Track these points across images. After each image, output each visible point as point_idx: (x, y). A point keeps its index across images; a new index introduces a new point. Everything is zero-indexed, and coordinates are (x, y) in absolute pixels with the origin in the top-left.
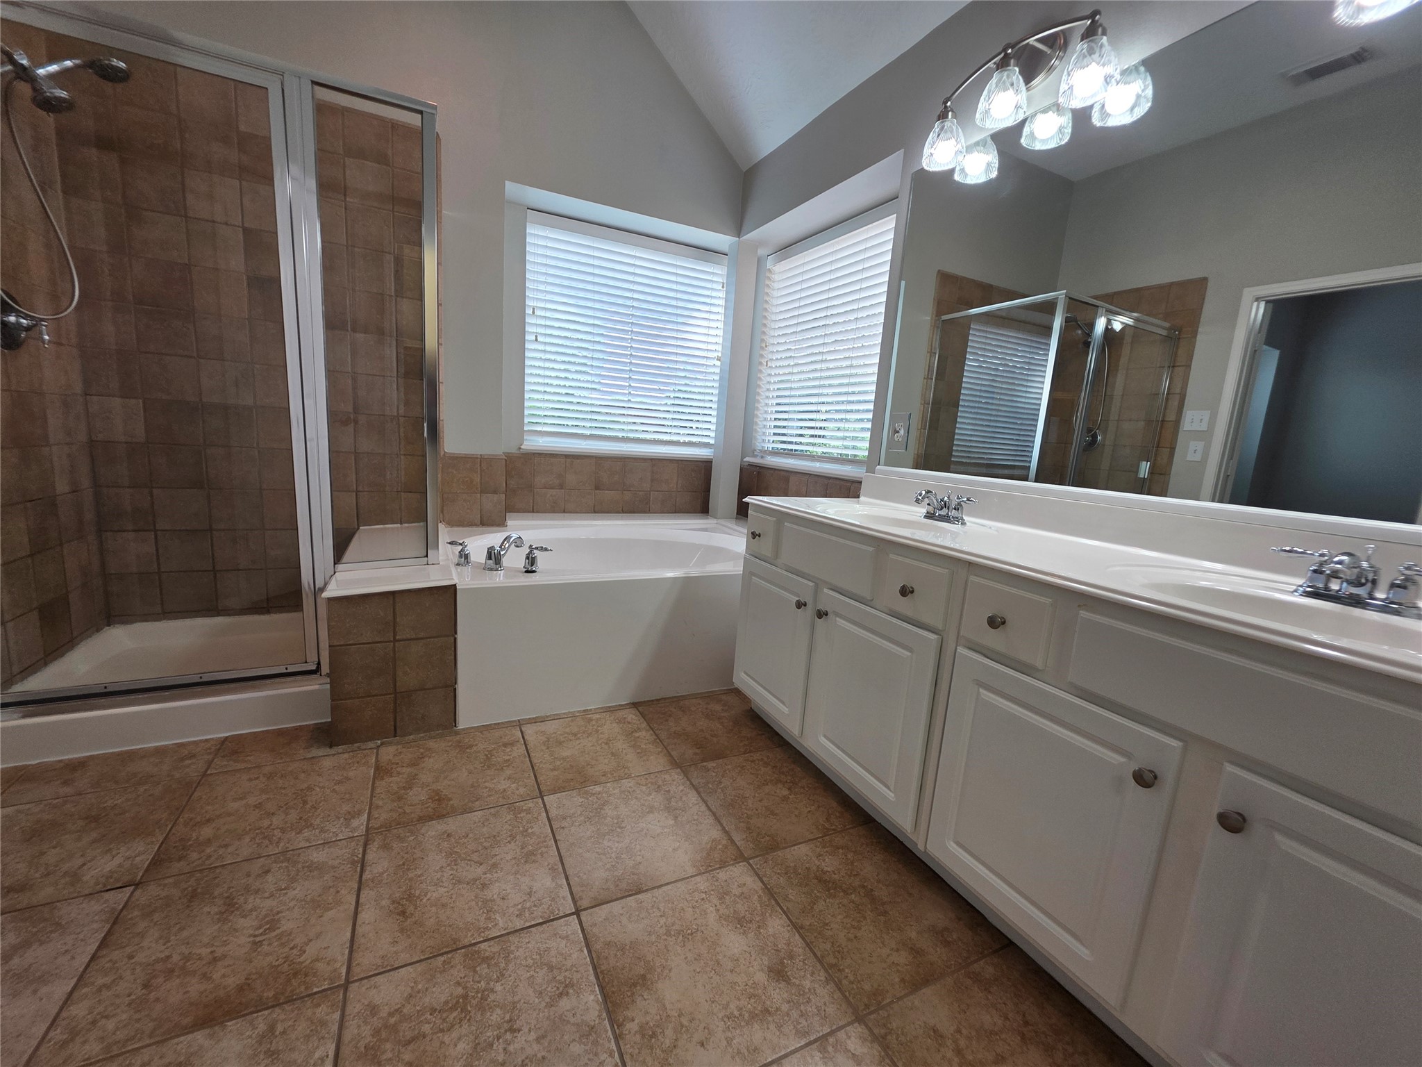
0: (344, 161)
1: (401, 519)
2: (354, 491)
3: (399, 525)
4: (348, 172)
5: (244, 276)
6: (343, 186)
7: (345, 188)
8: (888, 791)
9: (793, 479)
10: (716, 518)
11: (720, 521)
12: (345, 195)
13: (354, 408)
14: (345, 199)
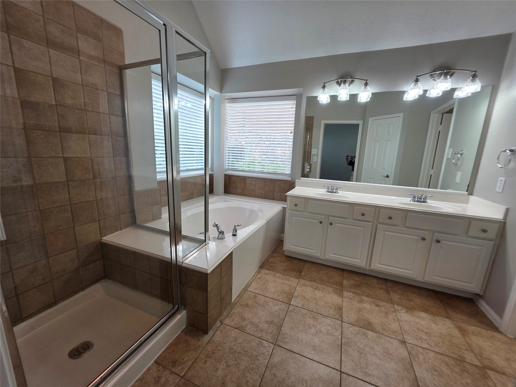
0: (77, 34)
1: (121, 228)
2: (97, 221)
3: (120, 231)
4: (79, 42)
5: (18, 100)
6: (77, 49)
7: (79, 51)
8: (358, 260)
9: (248, 180)
10: (219, 196)
11: (221, 197)
12: (79, 55)
13: (94, 177)
14: (79, 57)
